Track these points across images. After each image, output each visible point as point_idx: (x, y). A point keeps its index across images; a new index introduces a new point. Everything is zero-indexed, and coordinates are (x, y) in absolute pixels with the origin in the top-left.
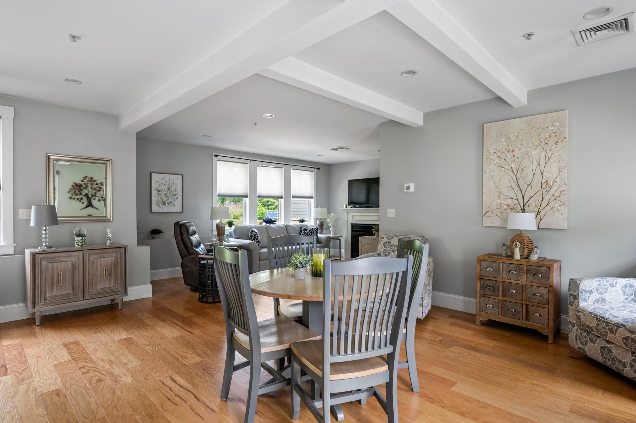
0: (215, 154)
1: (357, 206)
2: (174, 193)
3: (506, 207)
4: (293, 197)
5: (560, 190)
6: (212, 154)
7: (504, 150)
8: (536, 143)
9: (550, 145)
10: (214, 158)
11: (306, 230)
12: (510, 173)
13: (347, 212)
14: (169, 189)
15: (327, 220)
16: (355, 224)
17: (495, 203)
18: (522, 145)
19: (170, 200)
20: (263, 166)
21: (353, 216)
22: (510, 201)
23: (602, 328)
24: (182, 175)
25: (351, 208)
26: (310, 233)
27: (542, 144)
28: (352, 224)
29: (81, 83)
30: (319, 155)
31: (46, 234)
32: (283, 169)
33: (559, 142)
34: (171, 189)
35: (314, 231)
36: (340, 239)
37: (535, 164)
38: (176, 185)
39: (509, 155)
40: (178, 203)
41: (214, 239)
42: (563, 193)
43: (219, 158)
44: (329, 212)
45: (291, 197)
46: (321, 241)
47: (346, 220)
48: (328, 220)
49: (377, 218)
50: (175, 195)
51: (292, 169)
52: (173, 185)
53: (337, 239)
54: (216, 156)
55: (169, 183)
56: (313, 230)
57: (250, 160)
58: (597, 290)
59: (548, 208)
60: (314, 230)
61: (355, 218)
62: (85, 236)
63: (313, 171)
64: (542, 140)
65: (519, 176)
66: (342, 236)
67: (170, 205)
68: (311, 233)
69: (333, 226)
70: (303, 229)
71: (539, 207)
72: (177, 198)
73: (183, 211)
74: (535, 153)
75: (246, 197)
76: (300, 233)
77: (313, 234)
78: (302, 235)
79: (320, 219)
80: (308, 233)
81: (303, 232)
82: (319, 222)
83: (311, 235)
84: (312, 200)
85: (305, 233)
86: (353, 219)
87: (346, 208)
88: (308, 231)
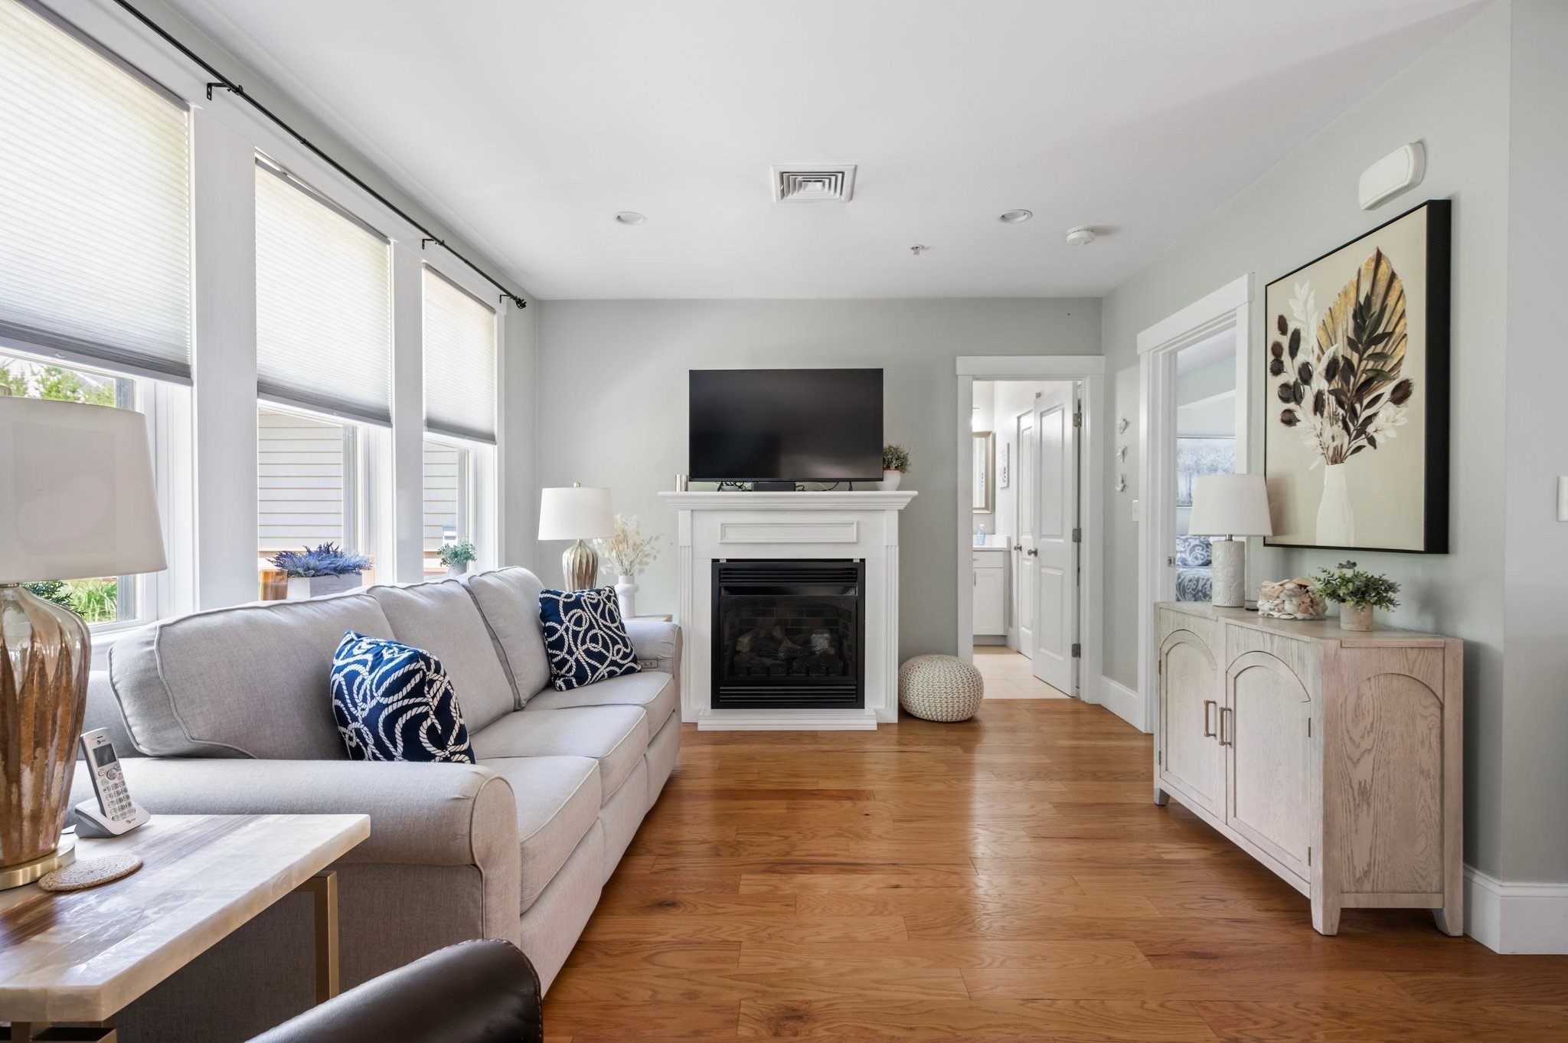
1: (748, 485)
4: (432, 425)
11: (572, 604)
13: (691, 511)
16: (728, 560)
20: (286, 178)
21: (724, 526)
25: (717, 489)
26: (601, 621)
28: (715, 561)
32: (389, 250)
45: (426, 423)
46: (648, 651)
47: (689, 541)
51: (426, 268)
56: (605, 604)
61: (732, 536)
68: (603, 616)
69: (631, 576)
70: (562, 599)
76: (548, 624)
77: (613, 626)
78: (567, 634)
79: (581, 543)
80: (590, 620)
81: (566, 615)
82: (573, 556)
83: (604, 629)
84: (489, 454)
85: (579, 622)
86: (722, 539)
87: (686, 490)
88: (589, 610)
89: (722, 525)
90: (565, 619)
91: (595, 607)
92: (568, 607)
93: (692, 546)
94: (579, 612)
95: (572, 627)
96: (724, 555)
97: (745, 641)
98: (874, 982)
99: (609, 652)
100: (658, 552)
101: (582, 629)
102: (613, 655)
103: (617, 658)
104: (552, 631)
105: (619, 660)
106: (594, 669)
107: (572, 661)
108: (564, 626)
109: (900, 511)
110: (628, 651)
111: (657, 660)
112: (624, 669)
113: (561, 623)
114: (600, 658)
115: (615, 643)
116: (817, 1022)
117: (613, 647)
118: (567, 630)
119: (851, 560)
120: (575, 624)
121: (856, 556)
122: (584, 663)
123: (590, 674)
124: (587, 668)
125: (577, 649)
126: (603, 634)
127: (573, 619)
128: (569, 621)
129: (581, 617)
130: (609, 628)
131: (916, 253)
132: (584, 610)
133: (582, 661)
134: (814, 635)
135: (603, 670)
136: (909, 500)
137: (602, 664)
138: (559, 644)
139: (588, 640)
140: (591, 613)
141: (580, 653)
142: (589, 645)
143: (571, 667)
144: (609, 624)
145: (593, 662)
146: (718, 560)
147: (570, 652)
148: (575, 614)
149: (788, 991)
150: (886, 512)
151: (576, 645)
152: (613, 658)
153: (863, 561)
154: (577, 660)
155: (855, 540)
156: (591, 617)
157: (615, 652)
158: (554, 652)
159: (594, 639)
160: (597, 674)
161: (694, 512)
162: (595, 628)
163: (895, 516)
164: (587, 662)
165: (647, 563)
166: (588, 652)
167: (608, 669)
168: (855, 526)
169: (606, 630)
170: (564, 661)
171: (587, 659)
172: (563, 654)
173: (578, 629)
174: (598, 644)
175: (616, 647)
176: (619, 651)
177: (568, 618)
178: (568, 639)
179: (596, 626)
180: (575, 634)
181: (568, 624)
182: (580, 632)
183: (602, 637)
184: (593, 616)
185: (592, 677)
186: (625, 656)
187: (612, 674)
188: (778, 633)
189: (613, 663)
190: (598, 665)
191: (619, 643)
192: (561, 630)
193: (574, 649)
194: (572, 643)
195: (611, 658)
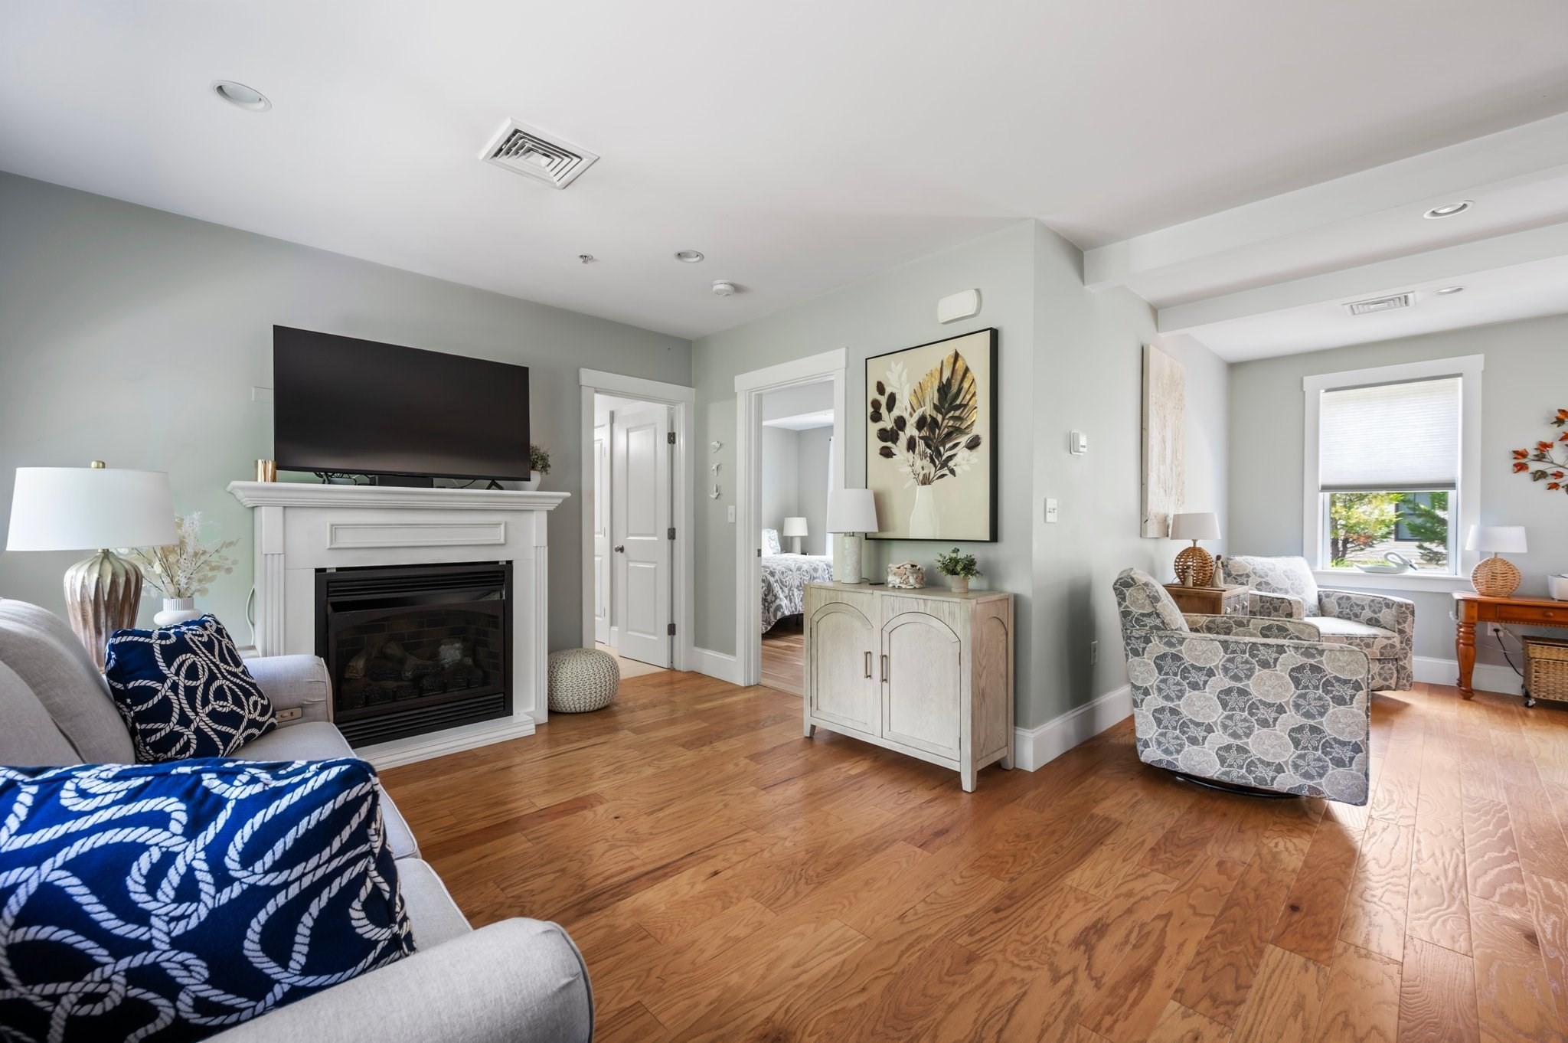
26: (221, 666)
47: (280, 546)
56: (219, 642)
61: (346, 539)
68: (221, 658)
70: (156, 642)
76: (130, 686)
77: (239, 670)
78: (177, 694)
79: (106, 554)
80: (209, 667)
81: (169, 667)
82: (95, 576)
83: (229, 677)
85: (192, 673)
86: (331, 543)
87: (274, 480)
88: (204, 653)
89: (332, 526)
90: (170, 673)
91: (209, 646)
92: (170, 654)
93: (284, 553)
94: (190, 658)
95: (182, 682)
96: (332, 563)
97: (359, 664)
98: (794, 967)
99: (243, 709)
100: (235, 562)
101: (199, 683)
102: (250, 713)
103: (255, 716)
104: (140, 695)
105: (258, 718)
106: (226, 738)
107: (189, 734)
108: (169, 683)
109: (549, 512)
110: (266, 702)
111: (302, 707)
112: (264, 728)
113: (162, 678)
114: (233, 719)
115: (248, 695)
116: (795, 1033)
117: (248, 701)
118: (174, 687)
119: (497, 562)
120: (187, 677)
121: (501, 556)
122: (211, 733)
123: (221, 747)
124: (217, 739)
125: (197, 714)
126: (231, 685)
127: (183, 670)
128: (177, 674)
129: (194, 665)
130: (234, 675)
131: (585, 262)
132: (196, 654)
133: (207, 730)
134: (443, 646)
135: (239, 736)
136: (560, 501)
137: (237, 729)
138: (158, 713)
139: (211, 697)
140: (207, 656)
141: (201, 719)
142: (215, 705)
143: (188, 743)
144: (233, 669)
145: (224, 729)
146: (324, 570)
147: (185, 721)
148: (184, 662)
149: (738, 1022)
150: (535, 513)
151: (194, 709)
152: (251, 717)
153: (510, 563)
154: (198, 731)
155: (502, 541)
156: (208, 662)
157: (251, 708)
158: (150, 726)
159: (220, 694)
160: (231, 745)
161: (288, 510)
162: (217, 678)
163: (544, 517)
164: (214, 730)
165: (212, 579)
166: (214, 715)
167: (244, 735)
168: (502, 527)
169: (232, 679)
170: (175, 736)
171: (215, 726)
172: (173, 725)
173: (194, 683)
174: (227, 700)
175: (252, 700)
176: (255, 703)
177: (173, 670)
178: (179, 702)
179: (219, 675)
180: (190, 693)
181: (176, 678)
182: (197, 688)
183: (230, 689)
184: (210, 660)
185: (225, 750)
186: (265, 710)
187: (249, 739)
188: (394, 650)
189: (252, 723)
190: (232, 731)
191: (253, 695)
192: (164, 690)
193: (191, 715)
194: (186, 706)
195: (247, 716)
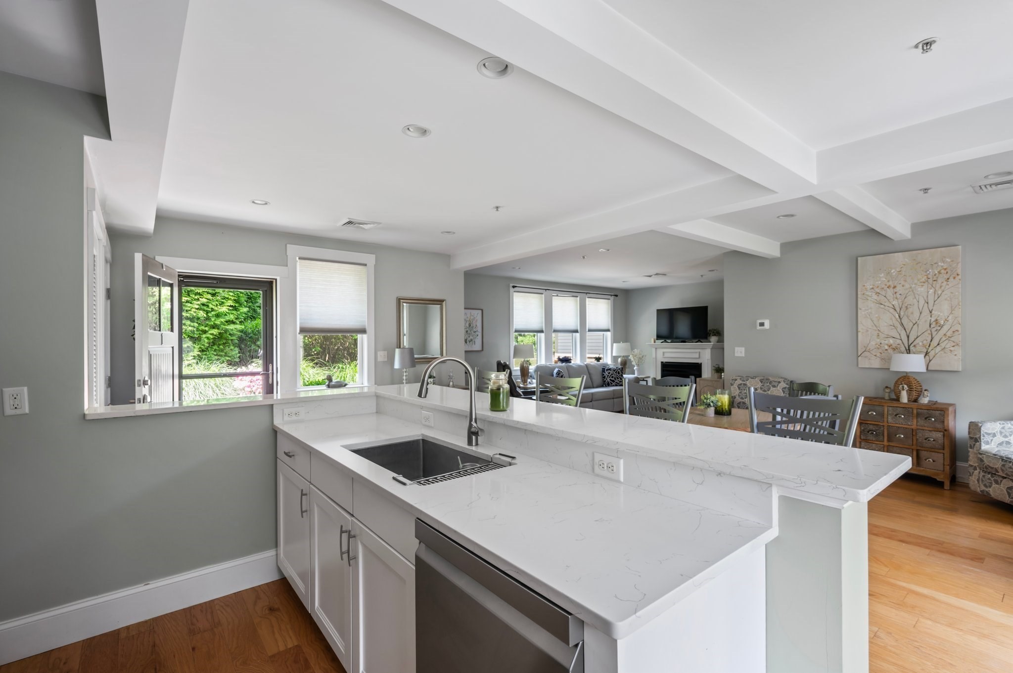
0: (513, 285)
1: (669, 341)
2: (475, 330)
3: (886, 347)
4: (590, 330)
5: (953, 329)
6: (509, 284)
7: (883, 286)
8: (923, 280)
9: (940, 281)
10: (512, 290)
11: (610, 369)
12: (892, 311)
13: (656, 348)
14: (470, 325)
15: (629, 358)
16: (666, 362)
17: (873, 343)
18: (905, 281)
19: (471, 337)
20: (557, 296)
21: (664, 353)
22: (891, 341)
23: (1009, 468)
24: (482, 310)
25: (662, 342)
27: (930, 281)
28: (662, 362)
29: (454, 233)
30: (624, 282)
31: (406, 376)
32: (578, 298)
33: (951, 279)
34: (472, 325)
35: (619, 371)
36: (647, 381)
37: (922, 302)
38: (477, 321)
39: (890, 292)
40: (478, 341)
41: (519, 380)
42: (956, 333)
43: (516, 289)
44: (632, 349)
45: (587, 330)
47: (655, 357)
48: (631, 357)
49: (697, 356)
50: (475, 332)
51: (588, 298)
52: (474, 321)
53: (643, 380)
54: (514, 287)
55: (470, 319)
56: (617, 370)
57: (546, 290)
58: (1001, 433)
59: (939, 348)
60: (619, 369)
61: (667, 355)
62: (434, 377)
63: (609, 299)
64: (929, 276)
65: (902, 314)
66: (649, 377)
67: (471, 342)
68: (616, 372)
69: (638, 365)
70: (606, 368)
71: (927, 347)
72: (477, 335)
73: (483, 350)
74: (921, 290)
75: (542, 331)
77: (618, 375)
79: (624, 356)
80: (612, 373)
81: (606, 372)
82: (621, 360)
83: (615, 375)
84: (609, 334)
85: (609, 373)
86: (663, 356)
87: (655, 343)
88: (612, 371)
91: (614, 371)
92: (607, 370)
94: (610, 371)
95: (607, 374)
96: (665, 360)
100: (647, 359)
101: (610, 375)
103: (618, 382)
104: (603, 374)
106: (612, 383)
112: (619, 384)
114: (613, 381)
115: (618, 378)
119: (698, 363)
135: (614, 384)
136: (712, 346)
138: (604, 377)
141: (608, 380)
142: (611, 378)
143: (606, 382)
150: (707, 349)
151: (608, 378)
153: (701, 363)
159: (612, 377)
161: (657, 349)
162: (613, 375)
163: (710, 350)
164: (610, 382)
166: (610, 380)
168: (698, 353)
172: (605, 379)
178: (606, 376)
180: (608, 376)
183: (615, 377)
185: (611, 385)
186: (620, 382)
187: (616, 385)
189: (616, 383)
195: (616, 381)
